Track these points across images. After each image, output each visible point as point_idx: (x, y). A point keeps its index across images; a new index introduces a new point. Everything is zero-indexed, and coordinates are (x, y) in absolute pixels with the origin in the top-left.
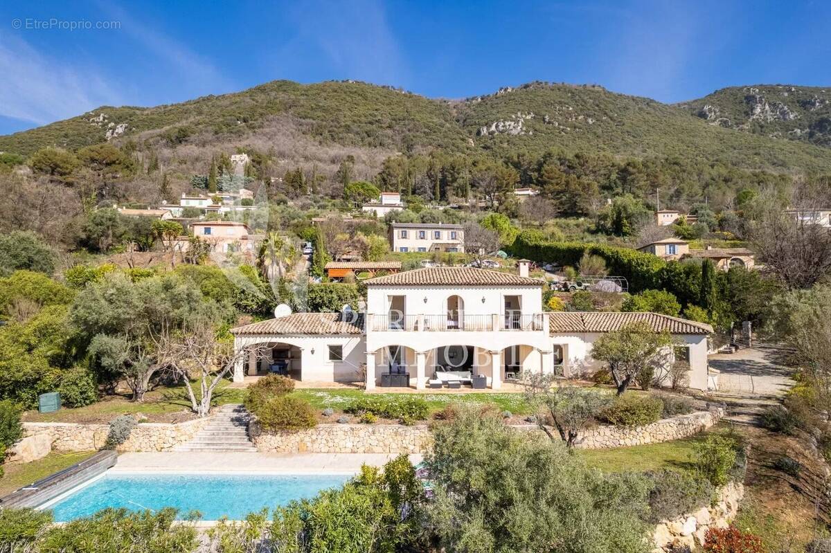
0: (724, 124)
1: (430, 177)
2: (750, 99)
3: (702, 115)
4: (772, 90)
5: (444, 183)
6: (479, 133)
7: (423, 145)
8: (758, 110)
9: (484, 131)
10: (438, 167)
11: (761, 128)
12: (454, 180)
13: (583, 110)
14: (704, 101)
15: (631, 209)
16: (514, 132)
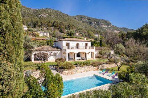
0: (78, 20)
1: (32, 23)
2: (82, 17)
3: (75, 19)
4: (84, 16)
5: (35, 25)
6: (38, 16)
7: (27, 16)
8: (83, 19)
9: (39, 16)
10: (34, 21)
11: (83, 22)
12: (37, 24)
13: (57, 15)
14: (76, 17)
15: (73, 32)
16: (45, 17)
